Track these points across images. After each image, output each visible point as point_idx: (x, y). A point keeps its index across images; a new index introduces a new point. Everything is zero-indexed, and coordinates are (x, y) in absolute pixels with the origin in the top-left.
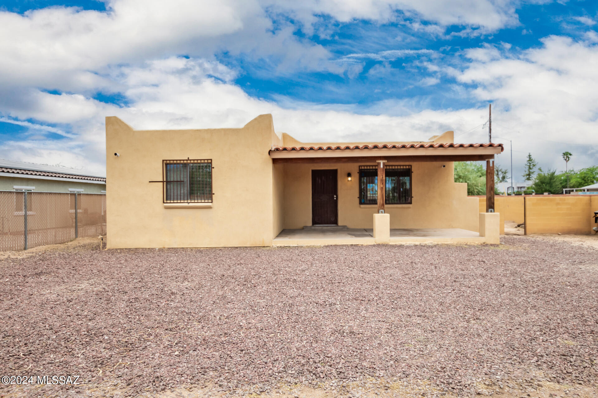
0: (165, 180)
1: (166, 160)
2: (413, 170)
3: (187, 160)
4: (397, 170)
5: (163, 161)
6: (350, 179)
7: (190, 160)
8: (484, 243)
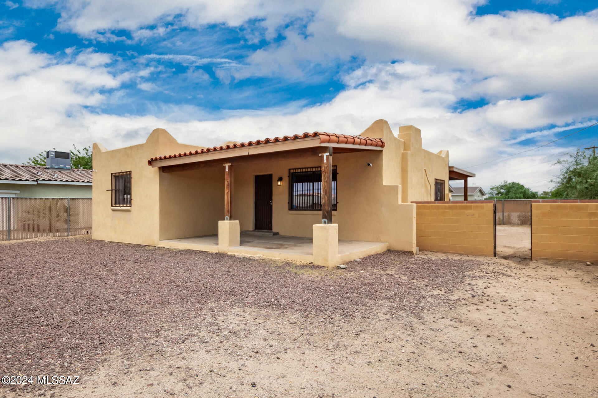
0: (114, 188)
1: (114, 173)
2: (338, 172)
3: (121, 173)
4: (317, 172)
5: (111, 174)
6: (279, 183)
7: (124, 172)
8: (312, 263)
